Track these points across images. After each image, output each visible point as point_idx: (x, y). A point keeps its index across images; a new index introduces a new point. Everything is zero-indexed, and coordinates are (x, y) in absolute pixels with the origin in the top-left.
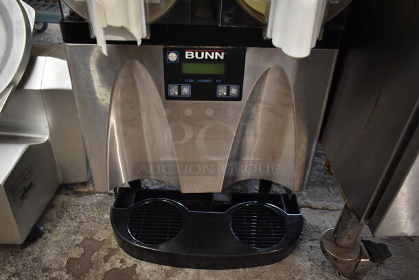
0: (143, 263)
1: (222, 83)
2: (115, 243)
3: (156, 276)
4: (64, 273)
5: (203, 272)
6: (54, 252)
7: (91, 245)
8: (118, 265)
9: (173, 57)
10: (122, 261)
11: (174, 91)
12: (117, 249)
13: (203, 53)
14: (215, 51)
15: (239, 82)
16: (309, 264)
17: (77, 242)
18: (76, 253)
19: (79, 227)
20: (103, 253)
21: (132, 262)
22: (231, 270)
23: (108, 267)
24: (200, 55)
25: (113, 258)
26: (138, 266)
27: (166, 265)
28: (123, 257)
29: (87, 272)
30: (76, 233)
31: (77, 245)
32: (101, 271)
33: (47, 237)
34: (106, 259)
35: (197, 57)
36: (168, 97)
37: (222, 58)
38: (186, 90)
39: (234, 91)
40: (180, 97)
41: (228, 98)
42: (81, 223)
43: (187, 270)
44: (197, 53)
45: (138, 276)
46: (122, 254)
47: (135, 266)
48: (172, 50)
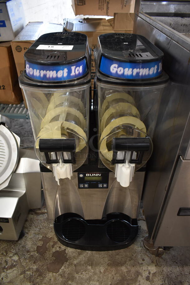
0: (69, 248)
1: (100, 183)
2: (56, 239)
3: (74, 254)
4: (36, 253)
5: (94, 252)
6: (30, 243)
7: (46, 240)
8: (58, 249)
9: (81, 176)
10: (60, 247)
11: (82, 186)
12: (57, 242)
13: (93, 174)
14: (97, 173)
15: (107, 183)
17: (39, 239)
18: (40, 244)
19: (39, 231)
20: (51, 244)
21: (64, 248)
22: (106, 252)
23: (54, 250)
24: (91, 175)
25: (55, 246)
26: (67, 250)
27: (78, 249)
28: (60, 246)
29: (45, 252)
30: (38, 234)
31: (40, 240)
32: (51, 252)
33: (26, 236)
34: (53, 246)
35: (90, 175)
36: (79, 188)
37: (100, 175)
38: (86, 186)
39: (105, 185)
40: (84, 188)
41: (103, 188)
42: (40, 229)
43: (87, 251)
44: (90, 174)
45: (67, 254)
46: (59, 244)
47: (65, 250)
48: (81, 174)
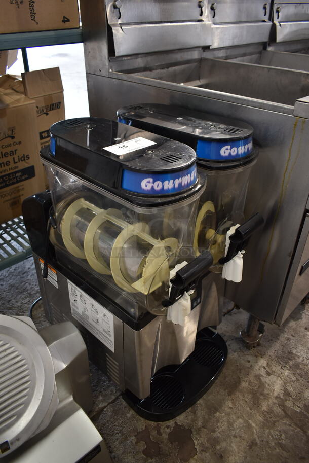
0: (178, 418)
2: (153, 424)
3: (190, 418)
4: (150, 461)
5: (204, 396)
6: (130, 458)
7: (142, 436)
8: (168, 430)
10: (168, 427)
12: (158, 425)
16: (235, 354)
17: (134, 442)
18: (142, 446)
19: (123, 434)
20: (154, 433)
21: (172, 423)
22: (214, 385)
23: (165, 436)
25: (162, 431)
26: (177, 422)
27: (188, 409)
28: (166, 425)
29: (159, 448)
30: (126, 439)
31: (136, 443)
32: (165, 441)
33: (115, 456)
34: (159, 433)
39: (199, 300)
42: (121, 431)
43: (198, 402)
45: (183, 426)
46: (163, 424)
47: (176, 423)
